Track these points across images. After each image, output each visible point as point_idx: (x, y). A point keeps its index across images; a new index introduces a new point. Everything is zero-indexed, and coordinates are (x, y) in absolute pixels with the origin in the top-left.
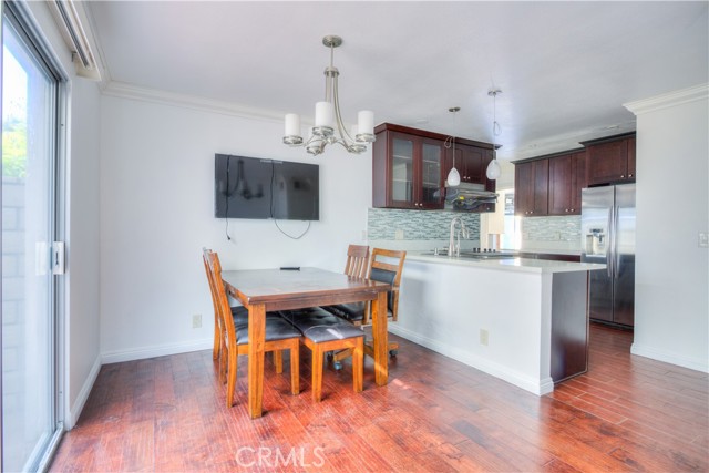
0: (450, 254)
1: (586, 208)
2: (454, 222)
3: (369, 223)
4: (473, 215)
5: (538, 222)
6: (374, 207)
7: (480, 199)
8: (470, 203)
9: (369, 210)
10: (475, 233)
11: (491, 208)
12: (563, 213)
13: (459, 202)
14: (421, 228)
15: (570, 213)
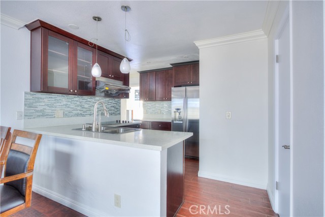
0: (94, 130)
1: (173, 98)
2: (96, 106)
3: (25, 105)
4: (116, 100)
5: (151, 104)
6: (31, 91)
7: (120, 90)
8: (114, 92)
9: (26, 93)
10: (117, 111)
11: (127, 96)
12: (162, 100)
13: (107, 91)
14: (79, 108)
15: (166, 100)
